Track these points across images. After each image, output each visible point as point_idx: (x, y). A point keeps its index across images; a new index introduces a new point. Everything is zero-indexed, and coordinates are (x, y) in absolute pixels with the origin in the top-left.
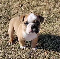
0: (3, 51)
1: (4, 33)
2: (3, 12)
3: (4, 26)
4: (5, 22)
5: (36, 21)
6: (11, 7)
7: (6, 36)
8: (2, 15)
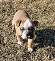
0: (7, 37)
1: (8, 22)
2: (7, 6)
3: (8, 16)
4: (9, 13)
5: (31, 28)
6: (13, 2)
7: (9, 25)
8: (6, 8)
